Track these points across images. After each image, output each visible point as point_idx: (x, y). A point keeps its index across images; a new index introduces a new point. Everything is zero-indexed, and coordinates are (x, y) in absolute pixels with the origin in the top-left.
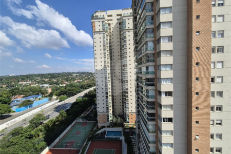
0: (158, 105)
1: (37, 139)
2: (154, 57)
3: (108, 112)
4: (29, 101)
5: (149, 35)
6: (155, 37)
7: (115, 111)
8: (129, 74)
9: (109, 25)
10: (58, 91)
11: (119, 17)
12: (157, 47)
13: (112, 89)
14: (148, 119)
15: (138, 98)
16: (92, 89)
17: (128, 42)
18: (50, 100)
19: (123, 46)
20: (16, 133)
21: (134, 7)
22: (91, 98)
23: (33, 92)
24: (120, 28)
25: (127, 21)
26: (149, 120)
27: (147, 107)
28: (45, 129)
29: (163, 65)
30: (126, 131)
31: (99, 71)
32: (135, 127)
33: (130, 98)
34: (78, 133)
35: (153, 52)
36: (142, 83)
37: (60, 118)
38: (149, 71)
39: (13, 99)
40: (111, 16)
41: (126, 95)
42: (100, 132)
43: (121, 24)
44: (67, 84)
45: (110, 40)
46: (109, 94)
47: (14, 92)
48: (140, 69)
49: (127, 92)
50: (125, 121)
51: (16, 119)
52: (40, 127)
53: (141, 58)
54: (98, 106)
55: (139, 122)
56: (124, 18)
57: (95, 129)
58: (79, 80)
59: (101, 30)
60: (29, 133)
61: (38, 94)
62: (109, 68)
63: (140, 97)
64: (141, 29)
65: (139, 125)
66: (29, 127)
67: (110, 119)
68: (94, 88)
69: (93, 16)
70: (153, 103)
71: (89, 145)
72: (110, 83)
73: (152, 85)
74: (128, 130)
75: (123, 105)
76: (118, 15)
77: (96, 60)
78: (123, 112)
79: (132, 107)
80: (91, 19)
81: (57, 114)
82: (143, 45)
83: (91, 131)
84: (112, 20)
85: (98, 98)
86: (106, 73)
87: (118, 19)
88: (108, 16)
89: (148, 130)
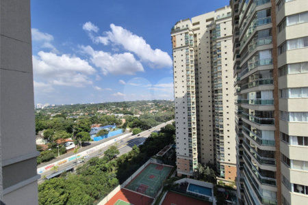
0: (281, 157)
1: (110, 173)
2: (271, 76)
3: (191, 156)
4: (105, 131)
5: (261, 41)
6: (274, 42)
7: (202, 156)
8: (225, 104)
9: (195, 35)
10: (132, 122)
11: (209, 23)
12: (280, 58)
13: (198, 125)
14: (259, 179)
15: (241, 142)
16: (170, 122)
17: (223, 56)
18: (124, 131)
19: (216, 62)
20: (93, 162)
21: (235, 3)
22: (169, 134)
23: (109, 122)
24: (211, 38)
25: (222, 26)
26: (263, 182)
27: (258, 159)
28: (118, 163)
29: (292, 89)
30: (220, 189)
31: (180, 99)
32: (235, 187)
33: (226, 140)
34: (151, 177)
35: (271, 67)
36: (248, 118)
37: (133, 155)
38: (262, 98)
39: (92, 128)
40: (198, 23)
41: (220, 135)
42: (179, 182)
43: (213, 32)
44: (141, 115)
45: (196, 56)
46: (193, 131)
47: (94, 120)
48: (246, 95)
49: (222, 131)
50: (218, 174)
51: (94, 148)
52: (114, 161)
53: (247, 79)
54: (177, 146)
55: (242, 180)
56: (217, 23)
57: (173, 176)
58: (154, 111)
59: (184, 45)
60: (103, 165)
61: (113, 124)
62: (195, 96)
63: (245, 141)
64: (247, 32)
65: (242, 185)
66: (104, 159)
67: (194, 167)
68: (172, 121)
69: (173, 29)
70: (271, 154)
71: (164, 196)
72: (195, 116)
73: (270, 123)
74: (223, 190)
75: (215, 150)
76: (207, 21)
77: (176, 85)
78: (215, 159)
79: (229, 155)
80: (171, 33)
81: (130, 149)
82: (251, 58)
83: (168, 178)
84: (199, 29)
85: (177, 135)
86: (189, 101)
87: (208, 26)
88: (194, 24)
89: (260, 198)
